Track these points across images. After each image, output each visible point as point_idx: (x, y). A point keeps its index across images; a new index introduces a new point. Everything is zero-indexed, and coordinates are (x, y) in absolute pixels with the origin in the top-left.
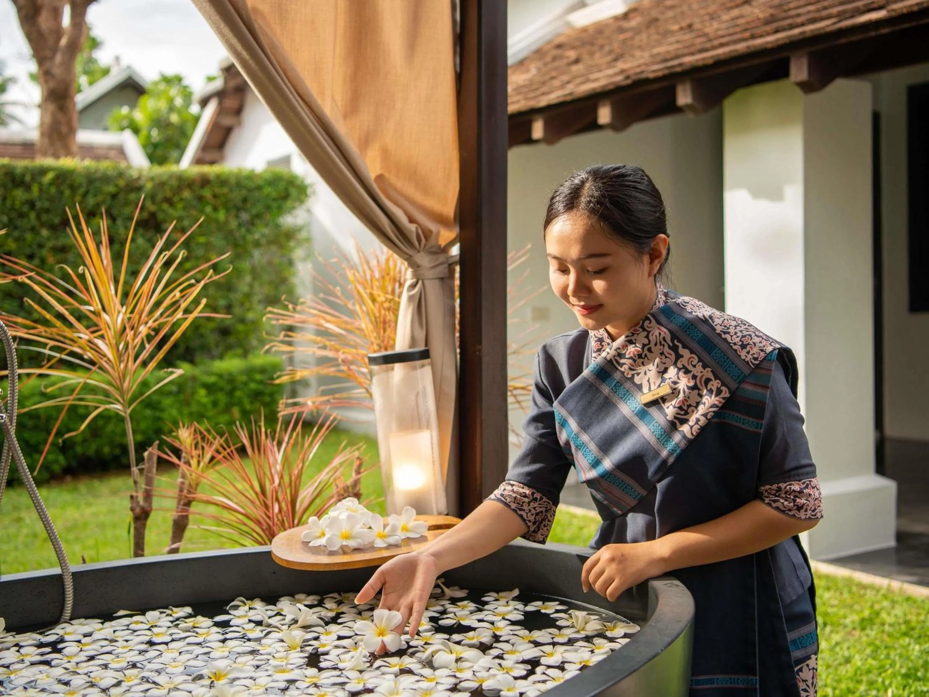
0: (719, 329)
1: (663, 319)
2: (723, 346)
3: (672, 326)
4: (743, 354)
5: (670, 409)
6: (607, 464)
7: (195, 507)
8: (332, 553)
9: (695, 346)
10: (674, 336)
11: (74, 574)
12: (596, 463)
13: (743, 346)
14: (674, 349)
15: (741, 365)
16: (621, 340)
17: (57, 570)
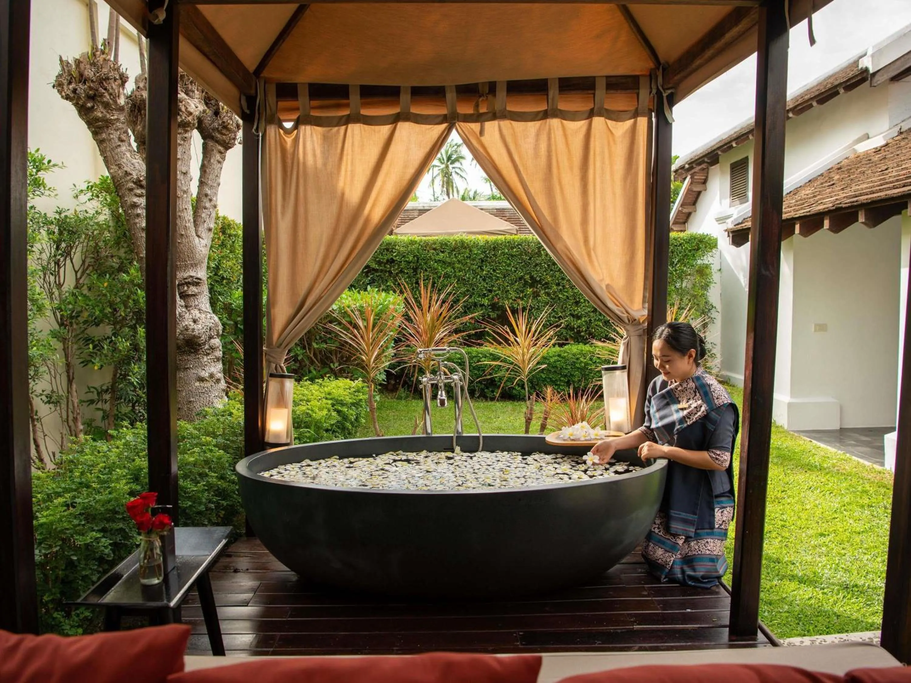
0: (712, 390)
1: (695, 380)
2: (711, 396)
3: (697, 384)
4: (716, 401)
5: (685, 412)
6: (660, 424)
7: (548, 420)
8: (564, 440)
9: (701, 392)
10: (696, 388)
11: (483, 437)
12: (657, 423)
13: (717, 398)
14: (695, 392)
15: (714, 405)
16: (678, 383)
17: (478, 435)
